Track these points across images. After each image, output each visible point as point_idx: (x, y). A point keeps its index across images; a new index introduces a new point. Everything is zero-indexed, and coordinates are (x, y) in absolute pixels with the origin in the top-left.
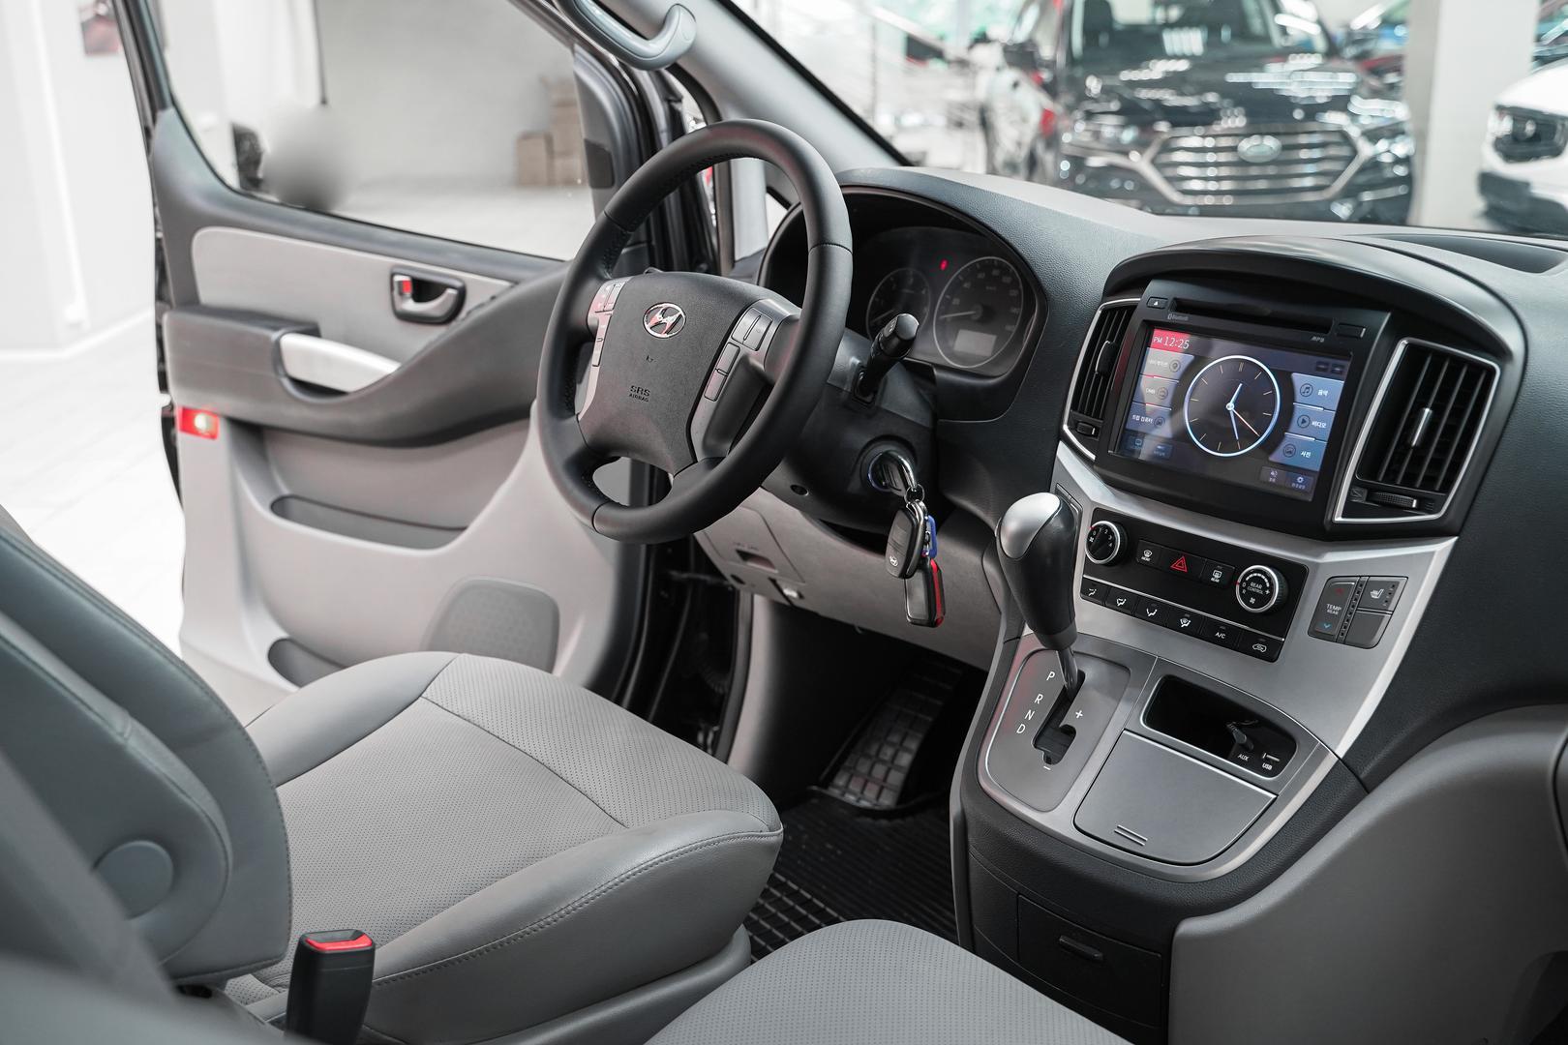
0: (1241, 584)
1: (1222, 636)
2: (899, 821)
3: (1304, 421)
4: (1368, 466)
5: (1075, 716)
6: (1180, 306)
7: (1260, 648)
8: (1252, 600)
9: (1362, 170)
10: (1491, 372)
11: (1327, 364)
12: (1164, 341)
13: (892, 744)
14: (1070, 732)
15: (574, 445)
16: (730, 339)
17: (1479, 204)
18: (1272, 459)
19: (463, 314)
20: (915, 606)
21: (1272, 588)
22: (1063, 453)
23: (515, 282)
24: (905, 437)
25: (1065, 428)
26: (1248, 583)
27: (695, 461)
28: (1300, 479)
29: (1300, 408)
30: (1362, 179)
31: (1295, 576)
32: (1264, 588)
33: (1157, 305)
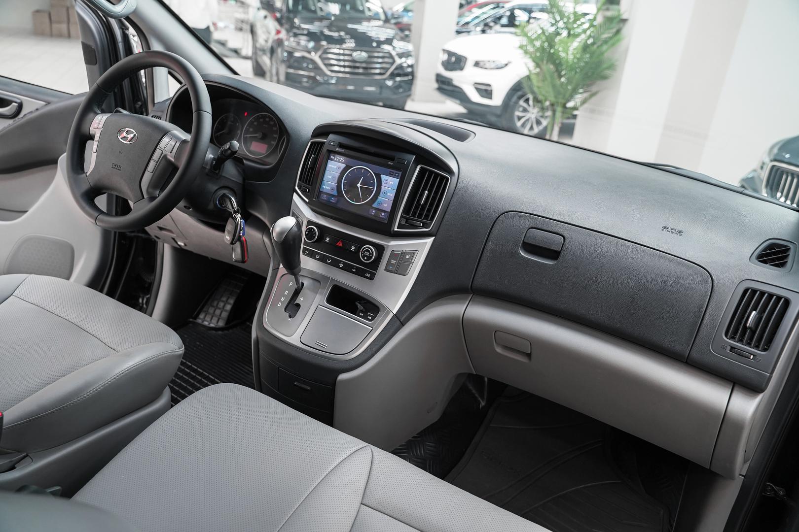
0: (362, 252)
1: (355, 270)
2: (226, 332)
3: (385, 193)
4: (406, 211)
5: (300, 300)
6: (341, 145)
7: (368, 275)
8: (366, 258)
9: (396, 69)
10: (448, 179)
11: (393, 172)
12: (335, 158)
13: (223, 301)
14: (298, 306)
15: (85, 187)
16: (158, 147)
17: (436, 85)
18: (373, 206)
19: (21, 115)
20: (236, 255)
21: (372, 254)
22: (295, 197)
23: (48, 103)
24: (232, 187)
25: (296, 188)
26: (364, 252)
27: (144, 198)
28: (383, 214)
29: (383, 188)
30: (396, 72)
31: (380, 249)
32: (370, 254)
33: (332, 144)
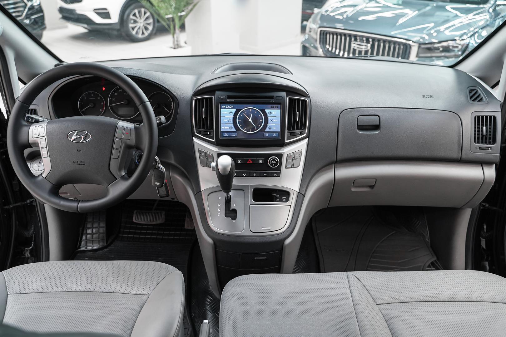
0: (269, 162)
1: (266, 175)
3: (271, 121)
4: (289, 129)
5: (233, 206)
6: (229, 97)
7: (276, 175)
8: (274, 165)
10: (306, 101)
11: (273, 106)
12: (225, 107)
14: (235, 211)
16: (115, 137)
18: (266, 131)
21: (278, 161)
22: (195, 139)
25: (196, 134)
26: (271, 161)
27: (116, 179)
28: (275, 134)
29: (269, 118)
30: (29, 12)
31: (280, 156)
32: (276, 161)
33: (222, 98)
